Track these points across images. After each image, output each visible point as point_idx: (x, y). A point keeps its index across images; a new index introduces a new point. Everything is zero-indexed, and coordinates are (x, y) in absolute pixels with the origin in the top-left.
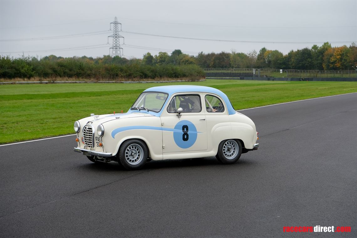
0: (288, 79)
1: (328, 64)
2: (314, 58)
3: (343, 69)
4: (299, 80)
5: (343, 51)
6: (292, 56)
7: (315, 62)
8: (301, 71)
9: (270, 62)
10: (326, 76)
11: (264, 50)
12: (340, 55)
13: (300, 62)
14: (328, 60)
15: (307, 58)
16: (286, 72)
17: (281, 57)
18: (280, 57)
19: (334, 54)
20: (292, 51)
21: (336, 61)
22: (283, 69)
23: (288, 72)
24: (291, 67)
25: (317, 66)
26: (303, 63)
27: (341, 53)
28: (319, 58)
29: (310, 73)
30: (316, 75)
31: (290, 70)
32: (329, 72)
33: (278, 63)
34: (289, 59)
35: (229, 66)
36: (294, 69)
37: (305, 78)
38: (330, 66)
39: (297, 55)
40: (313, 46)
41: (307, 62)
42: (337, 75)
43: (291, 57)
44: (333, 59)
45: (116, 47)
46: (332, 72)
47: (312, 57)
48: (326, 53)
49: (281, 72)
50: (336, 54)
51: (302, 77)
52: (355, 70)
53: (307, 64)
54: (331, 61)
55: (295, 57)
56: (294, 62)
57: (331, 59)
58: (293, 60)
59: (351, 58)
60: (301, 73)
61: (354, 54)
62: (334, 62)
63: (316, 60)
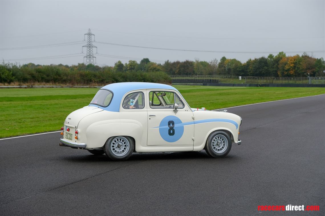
0: (246, 85)
1: (283, 71)
2: (270, 66)
3: (296, 76)
4: (257, 86)
5: (296, 60)
6: (250, 64)
7: (271, 70)
8: (258, 78)
9: (229, 69)
10: (281, 82)
11: (224, 59)
12: (294, 63)
13: (257, 70)
14: (283, 68)
15: (264, 66)
16: (244, 78)
17: (240, 65)
18: (239, 65)
19: (288, 63)
20: (250, 60)
21: (290, 69)
22: (242, 76)
23: (247, 79)
24: (250, 74)
25: (273, 73)
26: (261, 70)
27: (294, 62)
28: (275, 66)
29: (266, 80)
31: (248, 77)
32: (284, 79)
33: (237, 70)
34: (247, 67)
35: (193, 73)
36: (253, 76)
37: (262, 84)
38: (285, 73)
39: (255, 64)
40: (269, 55)
41: (264, 70)
42: (291, 82)
43: (249, 65)
44: (287, 67)
45: (90, 56)
46: (286, 79)
47: (268, 65)
48: (281, 61)
49: (240, 79)
50: (290, 62)
51: (259, 84)
52: (307, 77)
53: (263, 72)
54: (286, 69)
55: (253, 65)
56: (252, 70)
57: (286, 67)
58: (251, 68)
59: (304, 66)
60: (259, 79)
61: (306, 63)
62: (288, 70)
63: (272, 68)
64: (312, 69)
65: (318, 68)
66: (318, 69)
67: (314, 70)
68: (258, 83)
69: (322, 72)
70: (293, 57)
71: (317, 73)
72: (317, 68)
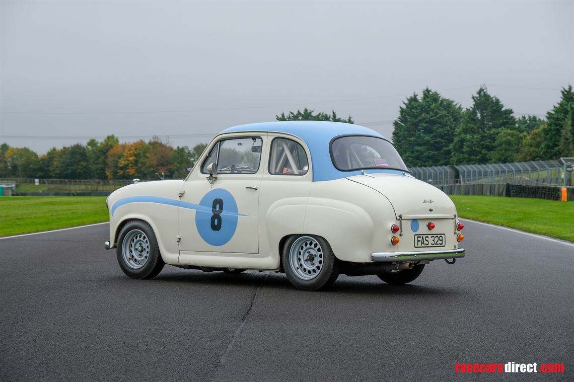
0: (49, 193)
1: (116, 169)
2: (92, 160)
4: (68, 195)
5: (139, 150)
6: (55, 157)
7: (93, 167)
8: (71, 182)
9: (15, 167)
11: (4, 147)
12: (135, 155)
13: (69, 167)
14: (114, 164)
15: (79, 161)
16: (44, 183)
17: (36, 159)
18: (33, 159)
19: (125, 154)
20: (54, 149)
21: (127, 165)
22: (40, 178)
23: (49, 183)
24: (54, 175)
25: (97, 174)
26: (74, 168)
27: (135, 152)
28: (100, 160)
29: (86, 184)
30: (95, 188)
31: (50, 179)
32: (117, 183)
33: (30, 168)
34: (49, 162)
36: (58, 178)
37: (78, 191)
38: (118, 172)
39: (63, 156)
40: (89, 141)
41: (80, 167)
43: (52, 159)
44: (123, 162)
46: (122, 183)
47: (88, 159)
48: (111, 152)
49: (37, 184)
50: (127, 153)
51: (72, 191)
53: (79, 170)
54: (121, 166)
55: (60, 159)
56: (57, 167)
57: (120, 162)
58: (55, 163)
59: (153, 160)
60: (71, 184)
61: (156, 154)
62: (125, 167)
63: (94, 163)
64: (167, 165)
65: (179, 163)
66: (179, 166)
67: (171, 167)
68: (70, 190)
69: (184, 170)
70: (134, 144)
71: (176, 172)
72: (176, 164)
